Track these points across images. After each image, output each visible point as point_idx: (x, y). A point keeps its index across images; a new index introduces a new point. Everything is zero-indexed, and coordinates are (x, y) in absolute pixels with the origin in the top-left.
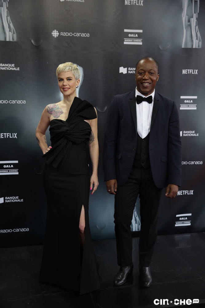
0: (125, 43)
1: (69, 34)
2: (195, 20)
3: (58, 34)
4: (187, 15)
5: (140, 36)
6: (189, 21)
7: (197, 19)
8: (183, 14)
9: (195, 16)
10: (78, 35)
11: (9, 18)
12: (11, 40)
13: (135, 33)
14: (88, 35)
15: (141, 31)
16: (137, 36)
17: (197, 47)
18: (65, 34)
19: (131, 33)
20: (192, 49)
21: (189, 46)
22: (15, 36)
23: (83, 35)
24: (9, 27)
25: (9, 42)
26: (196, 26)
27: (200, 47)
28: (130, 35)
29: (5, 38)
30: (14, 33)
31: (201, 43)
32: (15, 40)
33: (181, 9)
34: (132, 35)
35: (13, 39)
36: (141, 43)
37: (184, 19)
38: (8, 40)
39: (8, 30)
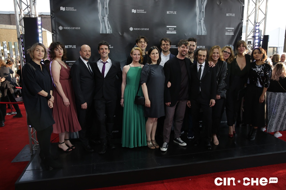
0: (167, 33)
1: (138, 29)
2: (203, 21)
3: (133, 29)
4: (199, 18)
5: (175, 29)
6: (200, 21)
7: (204, 20)
8: (197, 18)
9: (203, 19)
10: (143, 29)
11: (108, 22)
12: (109, 33)
13: (172, 28)
14: (148, 29)
15: (176, 27)
16: (173, 29)
17: (204, 35)
18: (136, 29)
19: (170, 28)
20: (202, 35)
21: (200, 34)
22: (111, 31)
23: (146, 29)
24: (108, 27)
25: (108, 34)
26: (203, 24)
27: (206, 34)
28: (170, 29)
29: (106, 32)
30: (111, 29)
31: (206, 32)
32: (111, 33)
33: (196, 15)
34: (171, 29)
35: (110, 32)
36: (176, 33)
37: (197, 20)
38: (107, 33)
39: (108, 28)
